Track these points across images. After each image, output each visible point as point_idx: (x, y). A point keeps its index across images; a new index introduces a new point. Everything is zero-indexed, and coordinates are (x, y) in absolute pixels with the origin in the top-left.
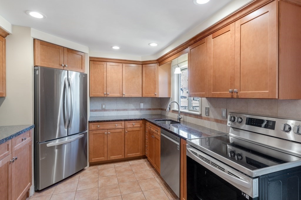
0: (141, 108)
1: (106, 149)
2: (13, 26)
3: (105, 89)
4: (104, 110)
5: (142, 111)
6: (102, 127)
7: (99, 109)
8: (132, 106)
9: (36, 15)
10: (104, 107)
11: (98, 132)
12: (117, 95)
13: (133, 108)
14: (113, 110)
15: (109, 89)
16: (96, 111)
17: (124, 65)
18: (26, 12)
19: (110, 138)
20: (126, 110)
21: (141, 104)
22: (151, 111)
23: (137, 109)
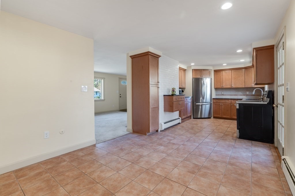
0: (247, 94)
1: (221, 112)
2: (187, 67)
3: (222, 84)
4: (223, 95)
5: (247, 96)
6: (218, 102)
7: (220, 94)
8: (240, 93)
9: (193, 64)
10: (223, 93)
11: (217, 103)
12: (229, 87)
13: (242, 94)
14: (228, 95)
15: (224, 84)
16: (218, 95)
17: (233, 71)
18: (190, 64)
19: (223, 107)
20: (236, 95)
21: (247, 92)
22: (255, 96)
23: (244, 95)
